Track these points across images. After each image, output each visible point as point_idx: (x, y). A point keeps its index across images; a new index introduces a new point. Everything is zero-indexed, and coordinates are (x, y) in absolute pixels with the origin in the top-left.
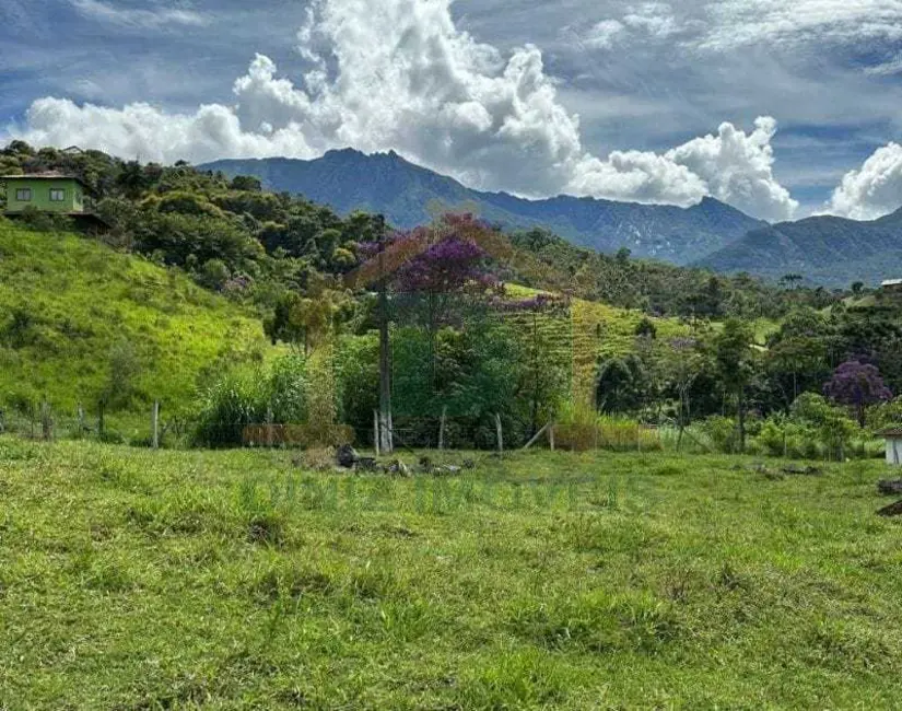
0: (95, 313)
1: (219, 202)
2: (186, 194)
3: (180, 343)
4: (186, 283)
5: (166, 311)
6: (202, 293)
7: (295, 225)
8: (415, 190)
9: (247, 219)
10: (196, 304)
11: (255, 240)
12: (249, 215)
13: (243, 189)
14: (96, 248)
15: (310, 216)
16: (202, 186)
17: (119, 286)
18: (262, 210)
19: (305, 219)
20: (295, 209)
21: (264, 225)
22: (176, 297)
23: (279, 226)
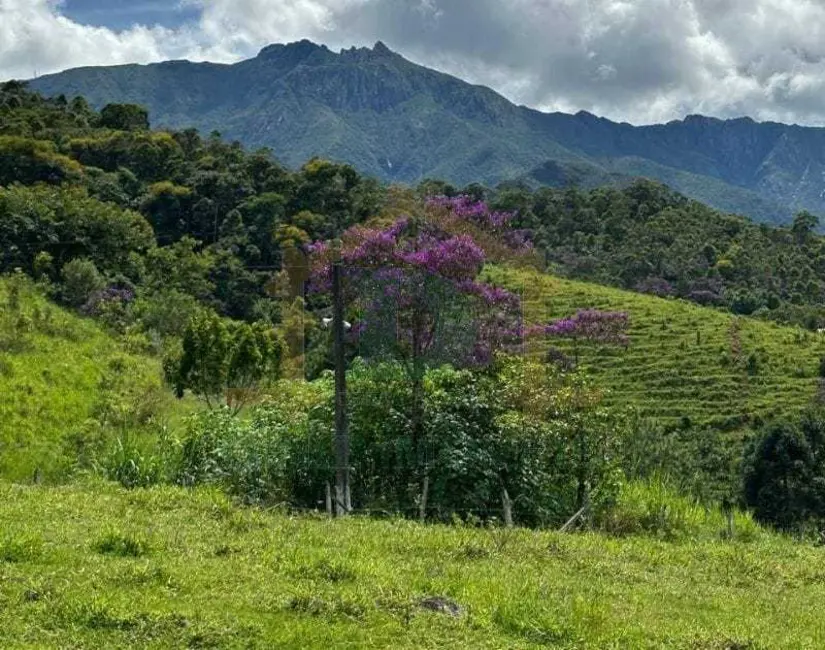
1: (77, 153)
2: (21, 140)
3: (29, 399)
6: (60, 316)
7: (208, 187)
8: (423, 112)
9: (124, 179)
10: (51, 333)
12: (128, 172)
13: (119, 126)
15: (233, 171)
16: (49, 124)
18: (152, 164)
19: (225, 177)
21: (151, 191)
22: (21, 324)
23: (179, 189)
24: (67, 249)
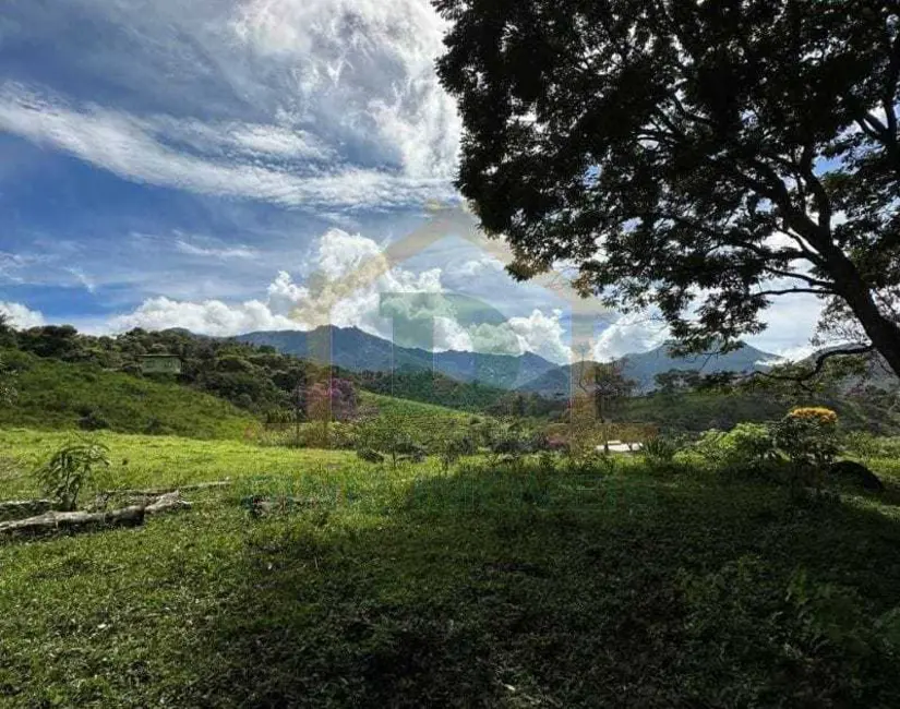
0: (188, 420)
1: (252, 360)
2: (233, 356)
4: (230, 406)
5: (220, 418)
6: (237, 410)
7: (293, 372)
9: (266, 369)
10: (234, 415)
11: (271, 381)
12: (267, 367)
13: (265, 352)
14: (187, 389)
15: (301, 367)
16: (243, 351)
17: (198, 408)
18: (274, 364)
19: (299, 368)
20: (294, 363)
21: (274, 372)
22: (225, 412)
23: (284, 373)
24: (240, 391)
